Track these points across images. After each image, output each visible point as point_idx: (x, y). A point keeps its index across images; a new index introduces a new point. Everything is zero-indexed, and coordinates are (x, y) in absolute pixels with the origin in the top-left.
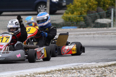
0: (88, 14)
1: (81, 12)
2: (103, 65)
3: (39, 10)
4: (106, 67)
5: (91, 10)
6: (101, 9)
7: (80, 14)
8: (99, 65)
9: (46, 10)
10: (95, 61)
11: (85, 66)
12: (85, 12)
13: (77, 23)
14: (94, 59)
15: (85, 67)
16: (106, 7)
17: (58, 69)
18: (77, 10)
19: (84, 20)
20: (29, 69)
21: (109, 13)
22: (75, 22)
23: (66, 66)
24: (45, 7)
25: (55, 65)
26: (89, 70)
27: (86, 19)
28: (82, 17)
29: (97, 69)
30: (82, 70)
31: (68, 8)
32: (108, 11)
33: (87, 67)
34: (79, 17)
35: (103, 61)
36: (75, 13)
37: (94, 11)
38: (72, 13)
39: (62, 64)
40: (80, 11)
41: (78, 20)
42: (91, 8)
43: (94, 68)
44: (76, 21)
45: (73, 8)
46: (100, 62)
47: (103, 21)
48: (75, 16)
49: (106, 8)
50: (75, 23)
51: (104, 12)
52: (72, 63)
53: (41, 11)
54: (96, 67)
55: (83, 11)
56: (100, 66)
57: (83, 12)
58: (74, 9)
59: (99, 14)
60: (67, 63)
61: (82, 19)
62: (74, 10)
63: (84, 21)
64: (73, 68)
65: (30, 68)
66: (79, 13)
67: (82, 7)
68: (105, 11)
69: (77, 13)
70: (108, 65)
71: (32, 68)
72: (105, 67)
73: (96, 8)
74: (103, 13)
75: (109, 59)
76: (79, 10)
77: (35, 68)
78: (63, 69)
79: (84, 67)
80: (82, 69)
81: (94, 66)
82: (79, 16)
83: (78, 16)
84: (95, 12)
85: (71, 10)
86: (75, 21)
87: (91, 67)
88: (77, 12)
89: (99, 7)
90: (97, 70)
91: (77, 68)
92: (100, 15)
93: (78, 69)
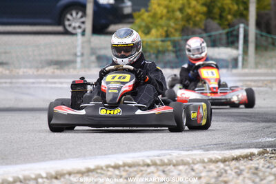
0: (183, 35)
1: (167, 31)
2: (220, 158)
3: (67, 23)
4: (227, 163)
5: (191, 26)
6: (214, 24)
7: (164, 34)
8: (210, 156)
9: (83, 23)
10: (200, 148)
11: (177, 157)
12: (176, 30)
13: (157, 57)
14: (197, 142)
15: (177, 161)
16: (227, 20)
17: (113, 164)
18: (156, 26)
19: (174, 49)
20: (44, 161)
21: (232, 36)
22: (154, 53)
23: (133, 158)
24: (82, 17)
25: (105, 154)
26: (187, 167)
27: (178, 48)
28: (169, 43)
29: (205, 165)
30: (171, 167)
31: (138, 21)
32: (232, 29)
33: (182, 160)
34: (163, 41)
35: (219, 146)
36: (154, 31)
37: (197, 29)
38: (146, 31)
39: (122, 153)
40: (165, 29)
41: (161, 49)
42: (191, 22)
43: (198, 162)
44: (156, 51)
45: (150, 19)
46: (212, 149)
47: (219, 54)
48: (153, 39)
49: (226, 23)
50: (153, 56)
51: (221, 31)
52: (146, 150)
53: (73, 25)
54: (203, 162)
55: (173, 28)
56: (214, 159)
57: (173, 30)
58: (152, 23)
59: (210, 36)
60: (134, 151)
61: (168, 46)
62: (151, 26)
63: (174, 52)
64: (148, 161)
65: (47, 160)
66: (162, 31)
67: (169, 19)
68: (224, 29)
69: (159, 33)
70: (231, 157)
71: (51, 159)
72: (224, 161)
73: (203, 22)
74: (220, 34)
75: (233, 142)
76: (162, 26)
77: (59, 159)
78: (125, 165)
79: (174, 161)
80: (170, 165)
81: (198, 159)
82: (163, 39)
83: (160, 39)
84: (200, 31)
85: (143, 24)
86: (152, 52)
87: (191, 162)
88: (158, 30)
89: (209, 20)
90: (205, 167)
91: (158, 162)
92: (213, 38)
93: (160, 165)
